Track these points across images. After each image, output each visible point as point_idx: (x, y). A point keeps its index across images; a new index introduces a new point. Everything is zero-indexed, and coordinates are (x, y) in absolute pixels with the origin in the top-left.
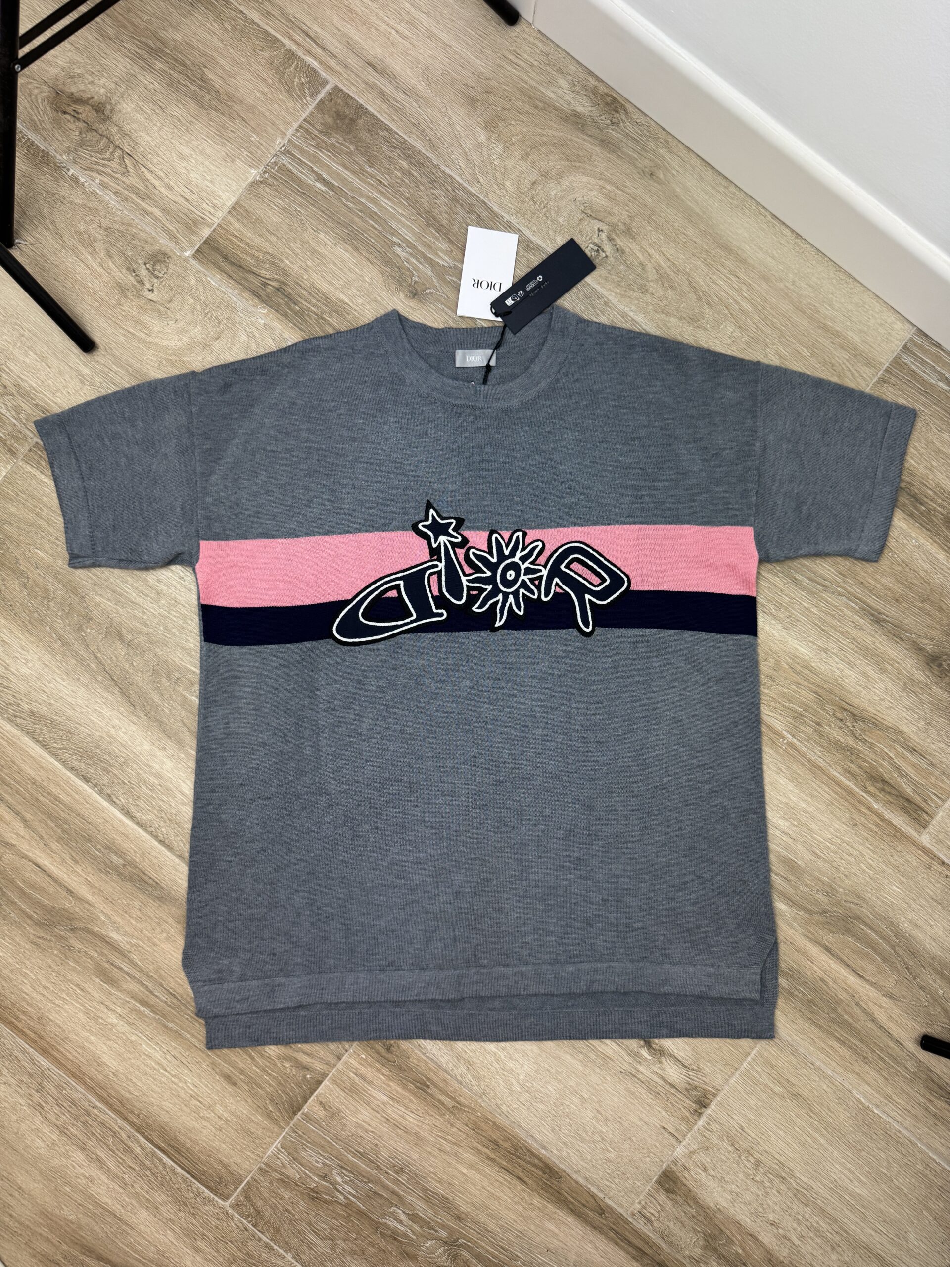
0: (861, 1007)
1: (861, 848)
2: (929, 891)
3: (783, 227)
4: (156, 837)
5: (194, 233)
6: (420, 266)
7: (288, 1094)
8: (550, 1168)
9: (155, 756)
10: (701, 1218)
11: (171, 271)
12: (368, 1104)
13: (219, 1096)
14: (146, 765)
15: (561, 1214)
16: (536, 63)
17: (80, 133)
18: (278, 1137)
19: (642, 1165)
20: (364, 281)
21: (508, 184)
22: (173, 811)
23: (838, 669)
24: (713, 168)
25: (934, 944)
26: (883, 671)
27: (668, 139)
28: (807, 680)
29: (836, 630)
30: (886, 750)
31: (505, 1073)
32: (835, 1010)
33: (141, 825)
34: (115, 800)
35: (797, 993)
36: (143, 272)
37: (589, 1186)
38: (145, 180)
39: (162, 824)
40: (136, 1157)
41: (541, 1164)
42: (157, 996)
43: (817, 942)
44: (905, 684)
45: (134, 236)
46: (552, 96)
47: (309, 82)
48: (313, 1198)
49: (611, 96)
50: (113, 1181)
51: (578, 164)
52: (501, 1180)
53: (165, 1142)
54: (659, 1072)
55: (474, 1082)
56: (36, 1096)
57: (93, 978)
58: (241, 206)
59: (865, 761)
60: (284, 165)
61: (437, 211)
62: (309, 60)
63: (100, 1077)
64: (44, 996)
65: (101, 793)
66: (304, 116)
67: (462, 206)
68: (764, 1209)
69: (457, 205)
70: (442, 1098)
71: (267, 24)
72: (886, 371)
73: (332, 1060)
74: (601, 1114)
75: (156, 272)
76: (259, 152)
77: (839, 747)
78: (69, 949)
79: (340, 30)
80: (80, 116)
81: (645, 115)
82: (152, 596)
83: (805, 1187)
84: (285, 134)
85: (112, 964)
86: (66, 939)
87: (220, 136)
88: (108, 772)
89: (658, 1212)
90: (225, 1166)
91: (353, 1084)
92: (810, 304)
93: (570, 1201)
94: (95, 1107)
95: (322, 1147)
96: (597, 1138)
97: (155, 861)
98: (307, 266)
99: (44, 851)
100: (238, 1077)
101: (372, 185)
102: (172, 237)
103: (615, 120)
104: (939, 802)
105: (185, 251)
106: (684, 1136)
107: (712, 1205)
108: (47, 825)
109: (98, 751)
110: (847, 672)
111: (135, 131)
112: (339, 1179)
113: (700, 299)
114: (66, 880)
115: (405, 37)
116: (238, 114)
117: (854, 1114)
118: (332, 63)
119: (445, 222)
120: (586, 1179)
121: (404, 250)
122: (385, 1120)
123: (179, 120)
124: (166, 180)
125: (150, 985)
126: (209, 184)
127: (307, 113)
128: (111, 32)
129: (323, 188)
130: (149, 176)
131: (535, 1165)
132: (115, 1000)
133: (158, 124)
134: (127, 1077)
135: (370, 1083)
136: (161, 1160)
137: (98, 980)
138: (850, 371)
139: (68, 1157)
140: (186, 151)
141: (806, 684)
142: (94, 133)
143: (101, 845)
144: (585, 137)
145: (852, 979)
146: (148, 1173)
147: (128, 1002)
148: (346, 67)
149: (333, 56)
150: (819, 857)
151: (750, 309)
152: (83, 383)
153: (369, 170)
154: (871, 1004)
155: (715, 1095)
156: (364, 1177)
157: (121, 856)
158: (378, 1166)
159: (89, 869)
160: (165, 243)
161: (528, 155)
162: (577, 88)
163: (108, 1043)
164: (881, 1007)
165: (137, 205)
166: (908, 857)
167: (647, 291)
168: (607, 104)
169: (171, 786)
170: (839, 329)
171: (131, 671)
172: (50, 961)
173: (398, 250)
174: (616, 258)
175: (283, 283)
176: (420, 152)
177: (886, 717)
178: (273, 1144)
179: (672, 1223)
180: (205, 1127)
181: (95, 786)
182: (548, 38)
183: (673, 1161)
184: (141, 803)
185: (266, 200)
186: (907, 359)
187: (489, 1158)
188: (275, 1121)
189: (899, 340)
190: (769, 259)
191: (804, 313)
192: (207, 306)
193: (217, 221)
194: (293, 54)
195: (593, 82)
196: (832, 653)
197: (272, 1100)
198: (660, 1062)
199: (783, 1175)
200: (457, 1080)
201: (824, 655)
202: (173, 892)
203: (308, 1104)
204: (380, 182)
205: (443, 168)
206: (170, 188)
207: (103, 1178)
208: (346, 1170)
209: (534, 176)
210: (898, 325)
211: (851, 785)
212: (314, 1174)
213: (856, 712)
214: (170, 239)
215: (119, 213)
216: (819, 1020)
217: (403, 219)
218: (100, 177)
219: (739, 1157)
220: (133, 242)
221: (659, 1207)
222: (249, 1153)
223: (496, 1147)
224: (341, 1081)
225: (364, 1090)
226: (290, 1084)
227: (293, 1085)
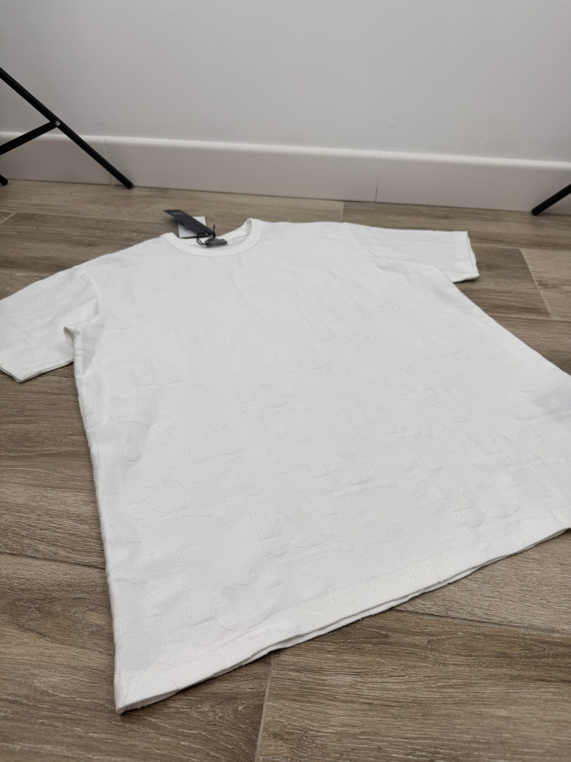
61: (90, 226)
67: (103, 222)
70: (410, 640)
91: (301, 685)
98: (20, 252)
101: (49, 227)
104: (541, 304)
189: (341, 205)
204: (54, 226)
205: (87, 217)
210: (336, 203)
217: (71, 231)
223: (508, 660)
224: (286, 689)
225: (320, 684)
226: (221, 734)
227: (226, 732)
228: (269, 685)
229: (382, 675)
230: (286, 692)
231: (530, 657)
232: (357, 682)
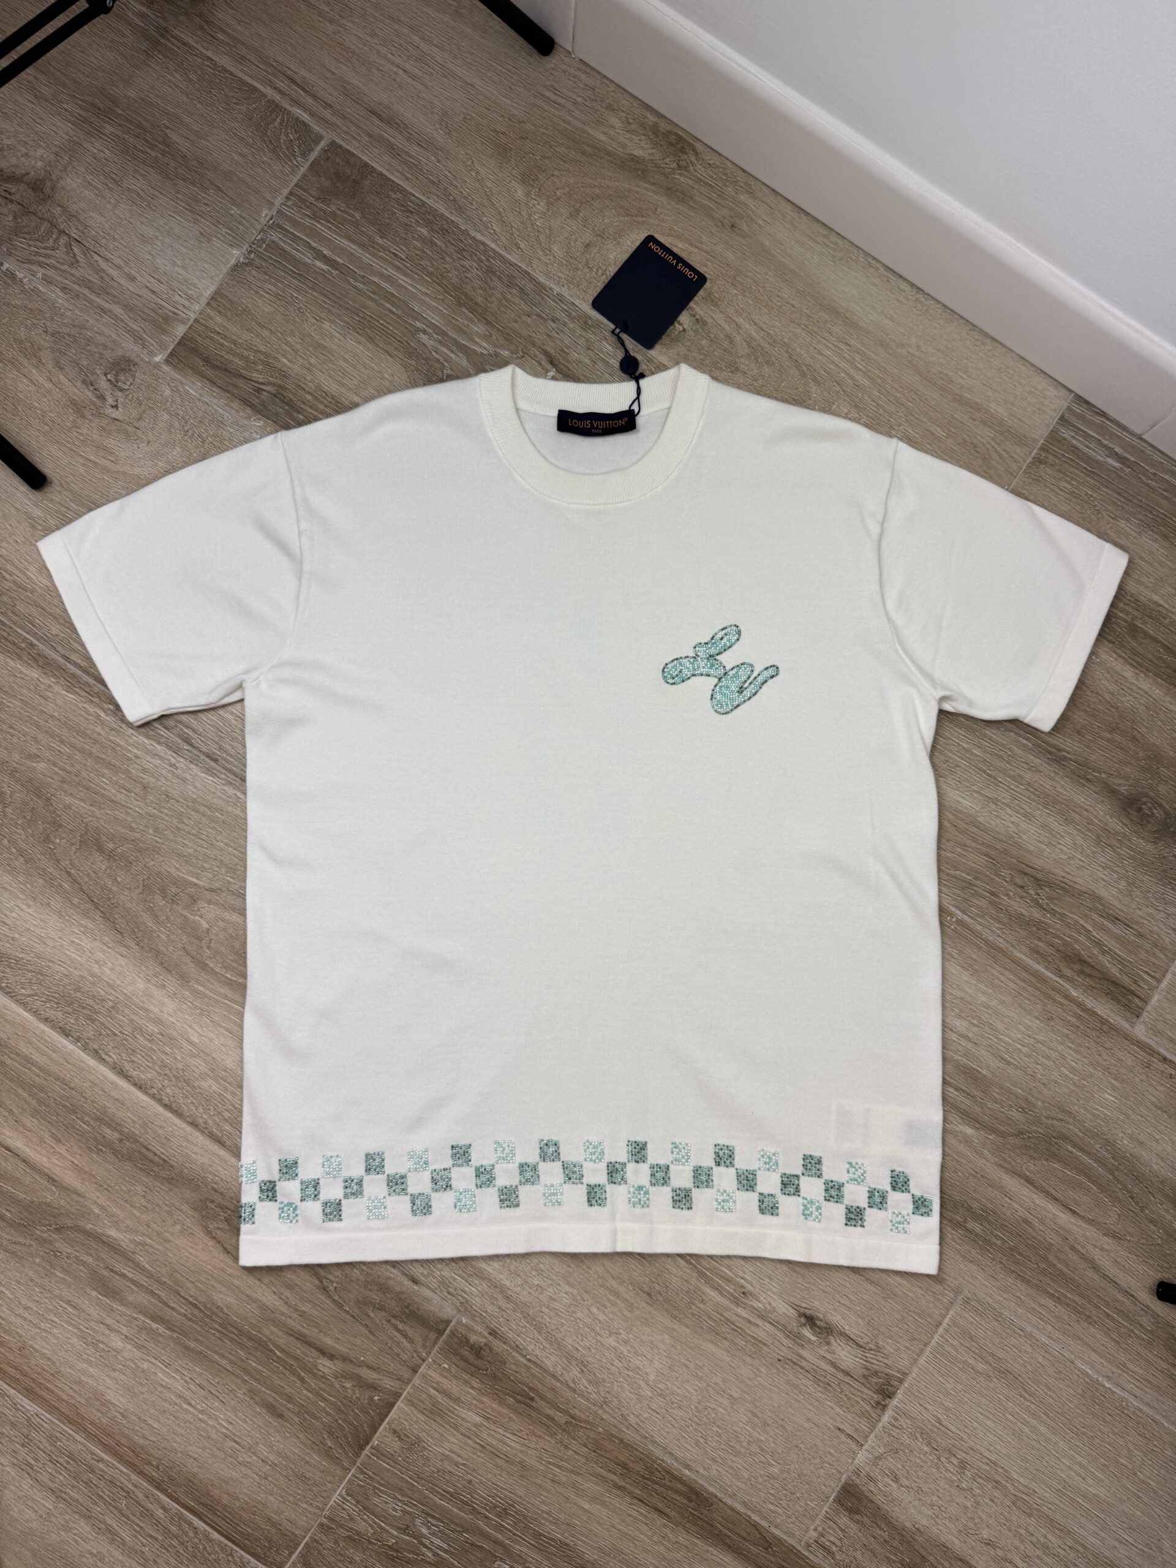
0: (1077, 1251)
1: (1060, 1047)
2: (1150, 1097)
3: (900, 281)
4: (160, 1101)
5: (165, 332)
6: (453, 356)
7: (351, 1424)
8: (697, 1494)
9: (152, 997)
10: (895, 1543)
11: (138, 381)
12: (456, 1427)
13: (261, 1433)
14: (142, 1008)
15: (715, 1552)
16: (579, 100)
17: (15, 217)
18: (341, 1480)
19: (814, 1479)
20: (383, 378)
21: (555, 248)
22: (180, 1066)
23: (1012, 823)
24: (807, 214)
25: (1162, 1164)
26: (1069, 821)
27: (750, 183)
28: (975, 840)
29: (1005, 774)
30: (1081, 922)
31: (631, 1373)
32: (1045, 1259)
33: (140, 1087)
34: (104, 1056)
35: (994, 1240)
36: (103, 384)
37: (749, 1513)
38: (99, 271)
39: (166, 1083)
40: (158, 1523)
41: (684, 1489)
42: (172, 1308)
43: (1015, 1173)
44: (1098, 836)
45: (89, 341)
46: (603, 138)
47: (299, 139)
48: (392, 1558)
49: (676, 134)
50: (129, 1556)
51: (640, 219)
52: (635, 1514)
53: (194, 1499)
54: (828, 1356)
55: (591, 1389)
56: (23, 1453)
57: (89, 1290)
58: (223, 296)
59: (1057, 937)
60: (273, 242)
61: (469, 287)
62: (298, 112)
63: (105, 1421)
64: (25, 1319)
65: (85, 1048)
66: (295, 180)
67: (500, 278)
68: (975, 1524)
69: (494, 278)
70: (550, 1412)
71: (242, 71)
72: (1042, 449)
73: (406, 1374)
74: (757, 1417)
75: (120, 384)
76: (241, 228)
77: (1020, 921)
78: (55, 1256)
79: (333, 74)
80: (13, 197)
81: (720, 154)
82: (136, 791)
83: (1026, 1491)
84: (273, 204)
85: (112, 1270)
86: (50, 1242)
87: (192, 212)
88: (93, 1021)
89: (840, 1539)
90: (275, 1525)
91: (435, 1404)
92: (940, 373)
93: (726, 1535)
94: (101, 1460)
95: (400, 1490)
96: (755, 1449)
97: (160, 1131)
98: (310, 364)
99: (16, 1130)
100: (285, 1406)
101: (386, 260)
102: (137, 337)
103: (681, 163)
104: (1154, 982)
105: (156, 355)
106: (867, 1437)
107: (908, 1524)
108: (17, 1095)
109: (79, 995)
110: (1024, 826)
111: (84, 211)
112: (424, 1531)
113: (803, 375)
114: (47, 1165)
115: (414, 77)
116: (212, 183)
117: (1080, 1391)
118: (327, 114)
119: (479, 300)
120: (745, 1504)
121: (430, 337)
122: (478, 1447)
123: (138, 195)
124: (127, 270)
125: (163, 1295)
126: (181, 271)
127: (298, 177)
128: (46, 91)
129: (325, 267)
130: (104, 265)
131: (677, 1491)
132: (119, 1318)
133: (113, 201)
134: (139, 1418)
135: (457, 1400)
136: (190, 1524)
137: (94, 1293)
138: (997, 452)
139: (67, 1529)
140: (149, 232)
141: (974, 845)
142: (33, 217)
143: (89, 1116)
144: (647, 186)
145: (1064, 1217)
146: (175, 1543)
147: (136, 1319)
148: (344, 117)
149: (328, 106)
150: (1008, 1063)
151: (866, 382)
152: (33, 527)
153: (380, 241)
154: (1090, 1248)
155: (901, 1381)
156: (456, 1524)
157: (115, 1129)
158: (474, 1509)
159: (76, 1149)
160: (130, 347)
161: (578, 211)
162: (633, 127)
163: (112, 1374)
164: (1102, 1249)
165: (91, 302)
166: (1120, 1055)
167: (737, 369)
168: (671, 144)
169: (175, 1033)
170: (978, 400)
171: (115, 889)
172: (31, 1273)
173: (424, 338)
174: (696, 331)
175: (281, 387)
176: (442, 215)
177: (1078, 880)
178: (335, 1491)
179: (859, 1552)
180: (245, 1476)
181: (78, 1040)
182: (593, 69)
183: (854, 1472)
184: (138, 1058)
185: (253, 287)
186: (1066, 433)
187: (617, 1486)
188: (336, 1461)
189: (1055, 411)
190: (886, 321)
191: (935, 384)
192: (186, 422)
193: (193, 316)
194: (277, 106)
195: (651, 118)
196: (1004, 803)
197: (331, 1433)
198: (828, 1343)
199: (997, 1478)
200: (569, 1387)
201: (994, 807)
202: (186, 1171)
203: (378, 1434)
204: (396, 255)
205: (473, 233)
206: (132, 279)
207: (117, 1554)
208: (433, 1517)
209: (588, 236)
210: (1052, 392)
211: (1040, 968)
212: (392, 1526)
213: (1039, 876)
214: (136, 341)
215: (69, 313)
216: (1025, 1273)
217: (427, 299)
218: (43, 270)
219: (939, 1459)
220: (89, 348)
221: (840, 1533)
222: (305, 1506)
223: (625, 1471)
224: (420, 1400)
225: (450, 1411)
226: (353, 1411)
227: (357, 1411)
228: (408, 1389)
229: (506, 1429)
230: (420, 1404)
231: (645, 1478)
232: (483, 1424)
